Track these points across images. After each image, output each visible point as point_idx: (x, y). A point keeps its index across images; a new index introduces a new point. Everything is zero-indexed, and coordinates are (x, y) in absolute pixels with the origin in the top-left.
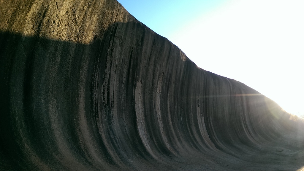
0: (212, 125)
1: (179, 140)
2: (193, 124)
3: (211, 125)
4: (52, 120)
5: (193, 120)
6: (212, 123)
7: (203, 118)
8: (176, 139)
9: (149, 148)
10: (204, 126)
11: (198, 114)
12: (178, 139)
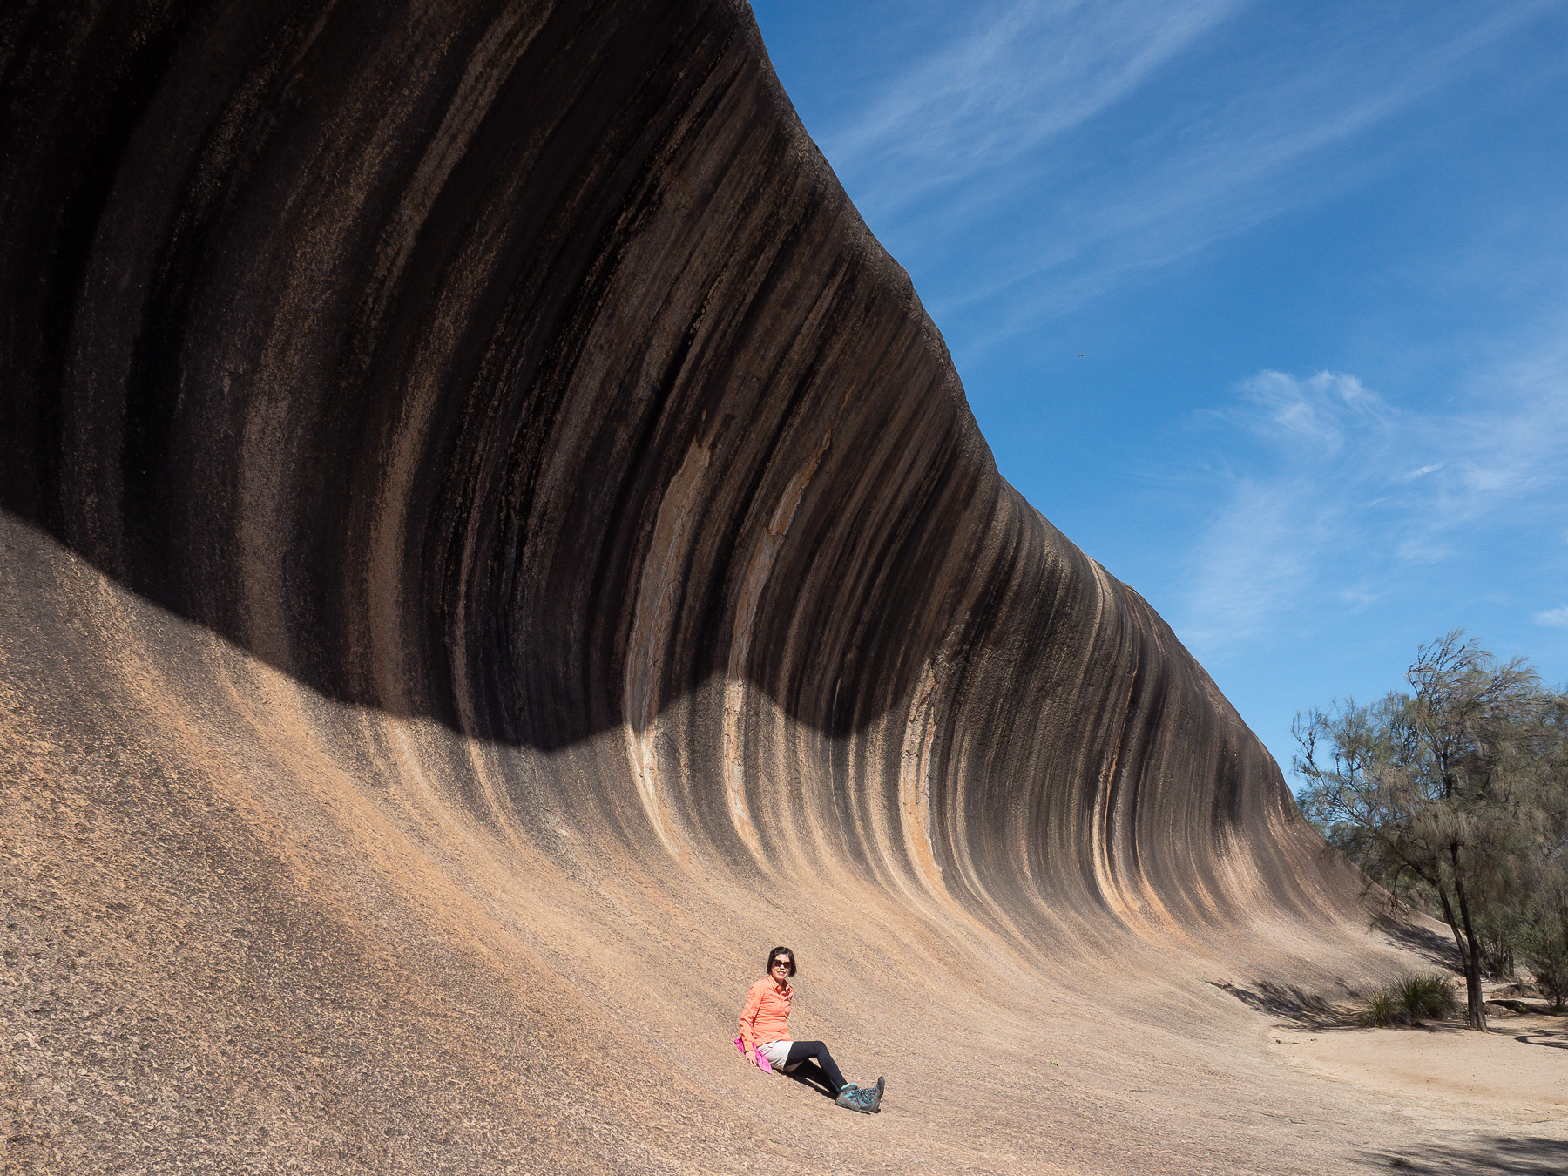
0: (962, 775)
1: (796, 797)
2: (879, 741)
3: (955, 774)
4: (247, 498)
6: (964, 764)
7: (932, 727)
8: (783, 789)
9: (649, 791)
10: (925, 769)
11: (916, 699)
12: (791, 792)
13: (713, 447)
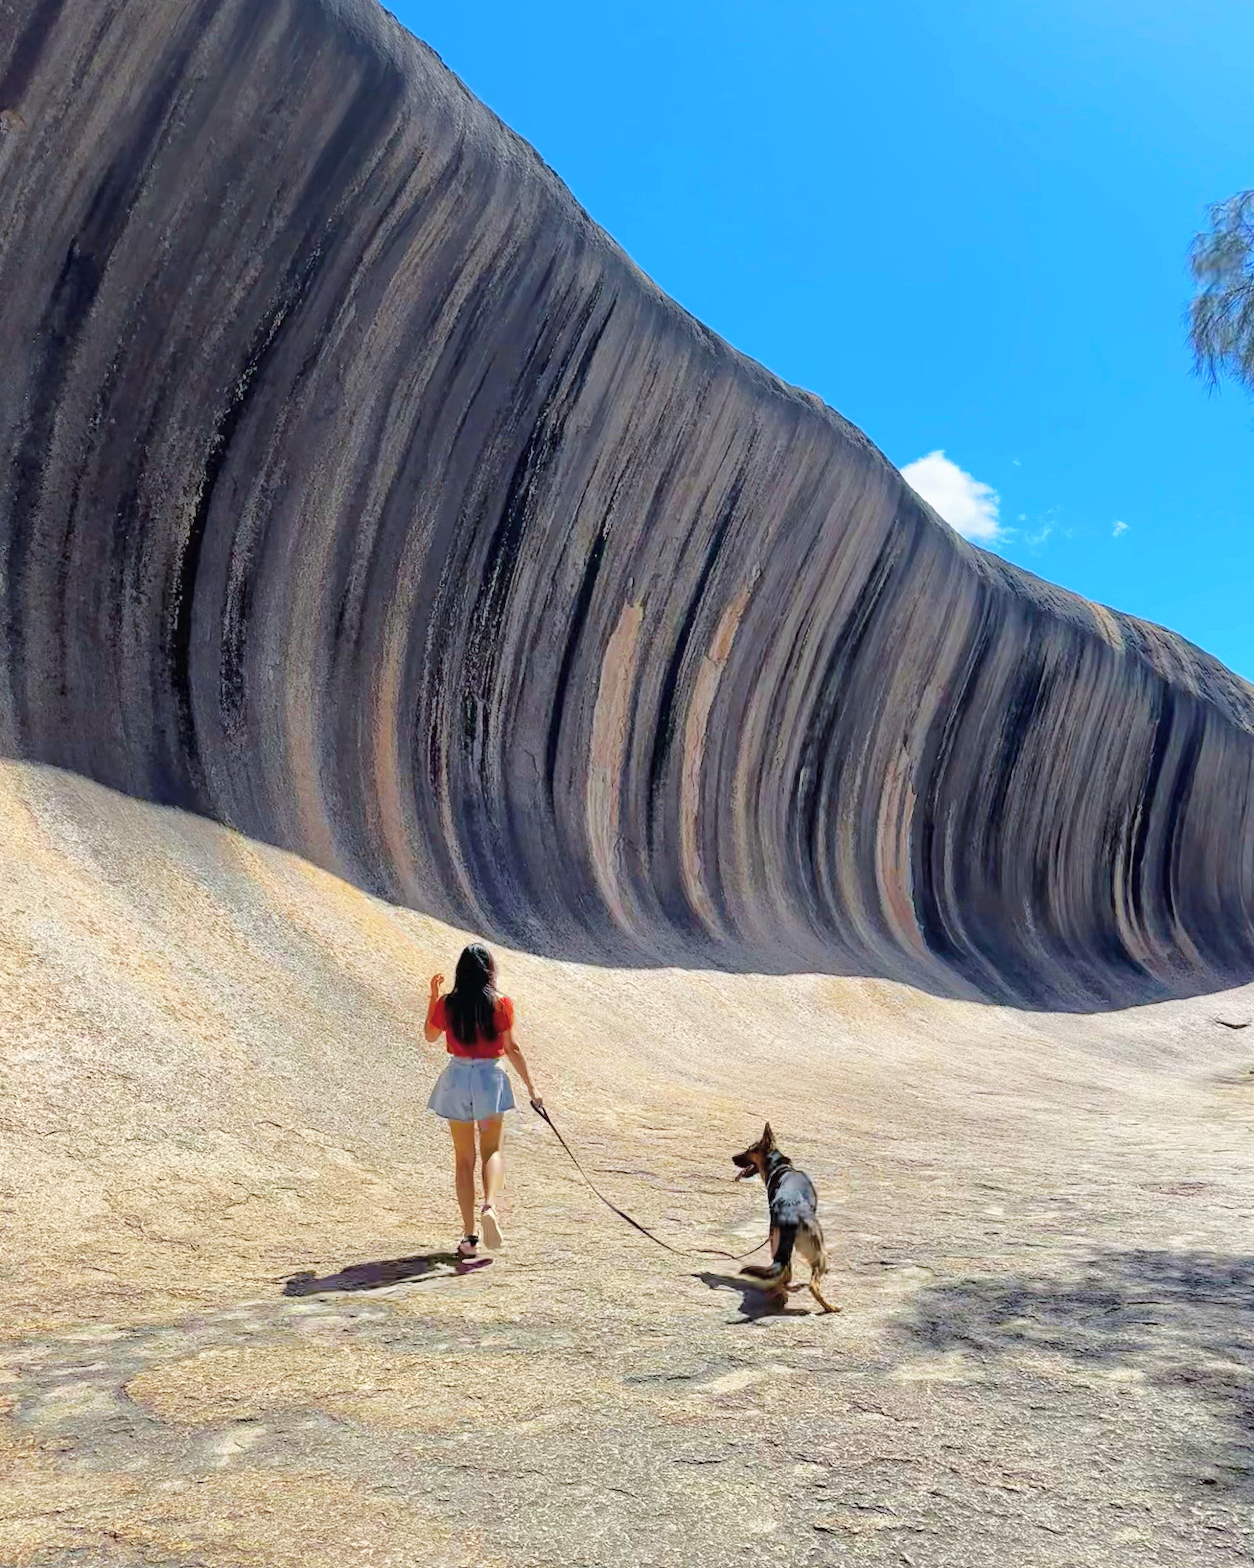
0: (948, 840)
2: (849, 817)
6: (950, 831)
7: (911, 797)
8: (745, 870)
9: (610, 886)
10: (906, 840)
11: (889, 779)
12: (753, 871)
13: (644, 604)
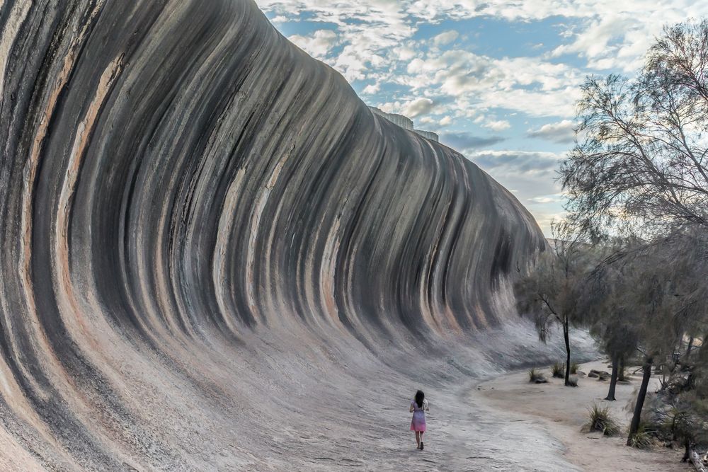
0: (351, 265)
1: (274, 291)
2: (311, 256)
3: (348, 265)
5: (313, 249)
6: (352, 259)
7: (338, 244)
8: (268, 289)
10: (333, 265)
11: (330, 235)
12: (272, 289)
